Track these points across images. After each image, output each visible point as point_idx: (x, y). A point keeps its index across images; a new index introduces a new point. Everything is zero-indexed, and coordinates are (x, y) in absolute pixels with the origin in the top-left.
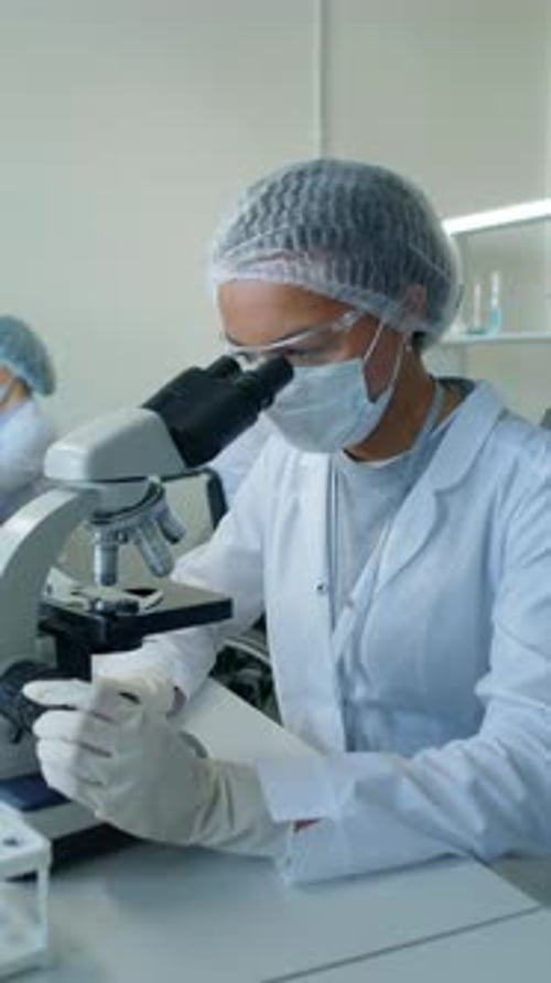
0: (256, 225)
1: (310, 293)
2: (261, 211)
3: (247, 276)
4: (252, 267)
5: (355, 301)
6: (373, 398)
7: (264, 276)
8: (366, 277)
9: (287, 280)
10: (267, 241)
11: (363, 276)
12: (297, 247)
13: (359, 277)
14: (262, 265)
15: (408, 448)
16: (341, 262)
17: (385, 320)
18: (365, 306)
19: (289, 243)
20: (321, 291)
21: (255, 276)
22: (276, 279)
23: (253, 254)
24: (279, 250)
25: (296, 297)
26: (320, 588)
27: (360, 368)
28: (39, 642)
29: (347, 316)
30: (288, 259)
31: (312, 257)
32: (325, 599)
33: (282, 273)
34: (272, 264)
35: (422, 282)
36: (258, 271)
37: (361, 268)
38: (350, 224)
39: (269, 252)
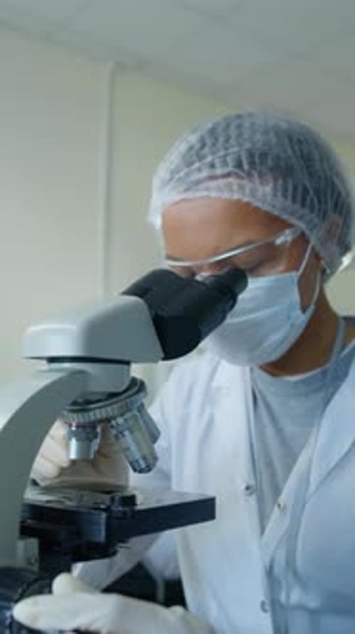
0: (206, 150)
1: (257, 209)
2: (209, 142)
3: (198, 194)
4: (202, 186)
5: (294, 221)
6: (304, 310)
7: (214, 194)
8: (304, 199)
9: (236, 196)
10: (217, 162)
11: (300, 197)
12: (246, 167)
13: (299, 198)
14: (213, 184)
15: (326, 361)
16: (285, 182)
17: (313, 241)
18: (302, 225)
19: (239, 165)
20: (266, 208)
21: (205, 193)
22: (226, 195)
23: (205, 174)
24: (230, 168)
25: (243, 213)
26: (248, 488)
27: (296, 280)
28: (21, 545)
29: (287, 232)
30: (238, 176)
31: (261, 175)
32: (253, 500)
33: (231, 190)
34: (221, 182)
35: (340, 213)
36: (208, 189)
37: (300, 190)
38: (290, 152)
39: (219, 171)
